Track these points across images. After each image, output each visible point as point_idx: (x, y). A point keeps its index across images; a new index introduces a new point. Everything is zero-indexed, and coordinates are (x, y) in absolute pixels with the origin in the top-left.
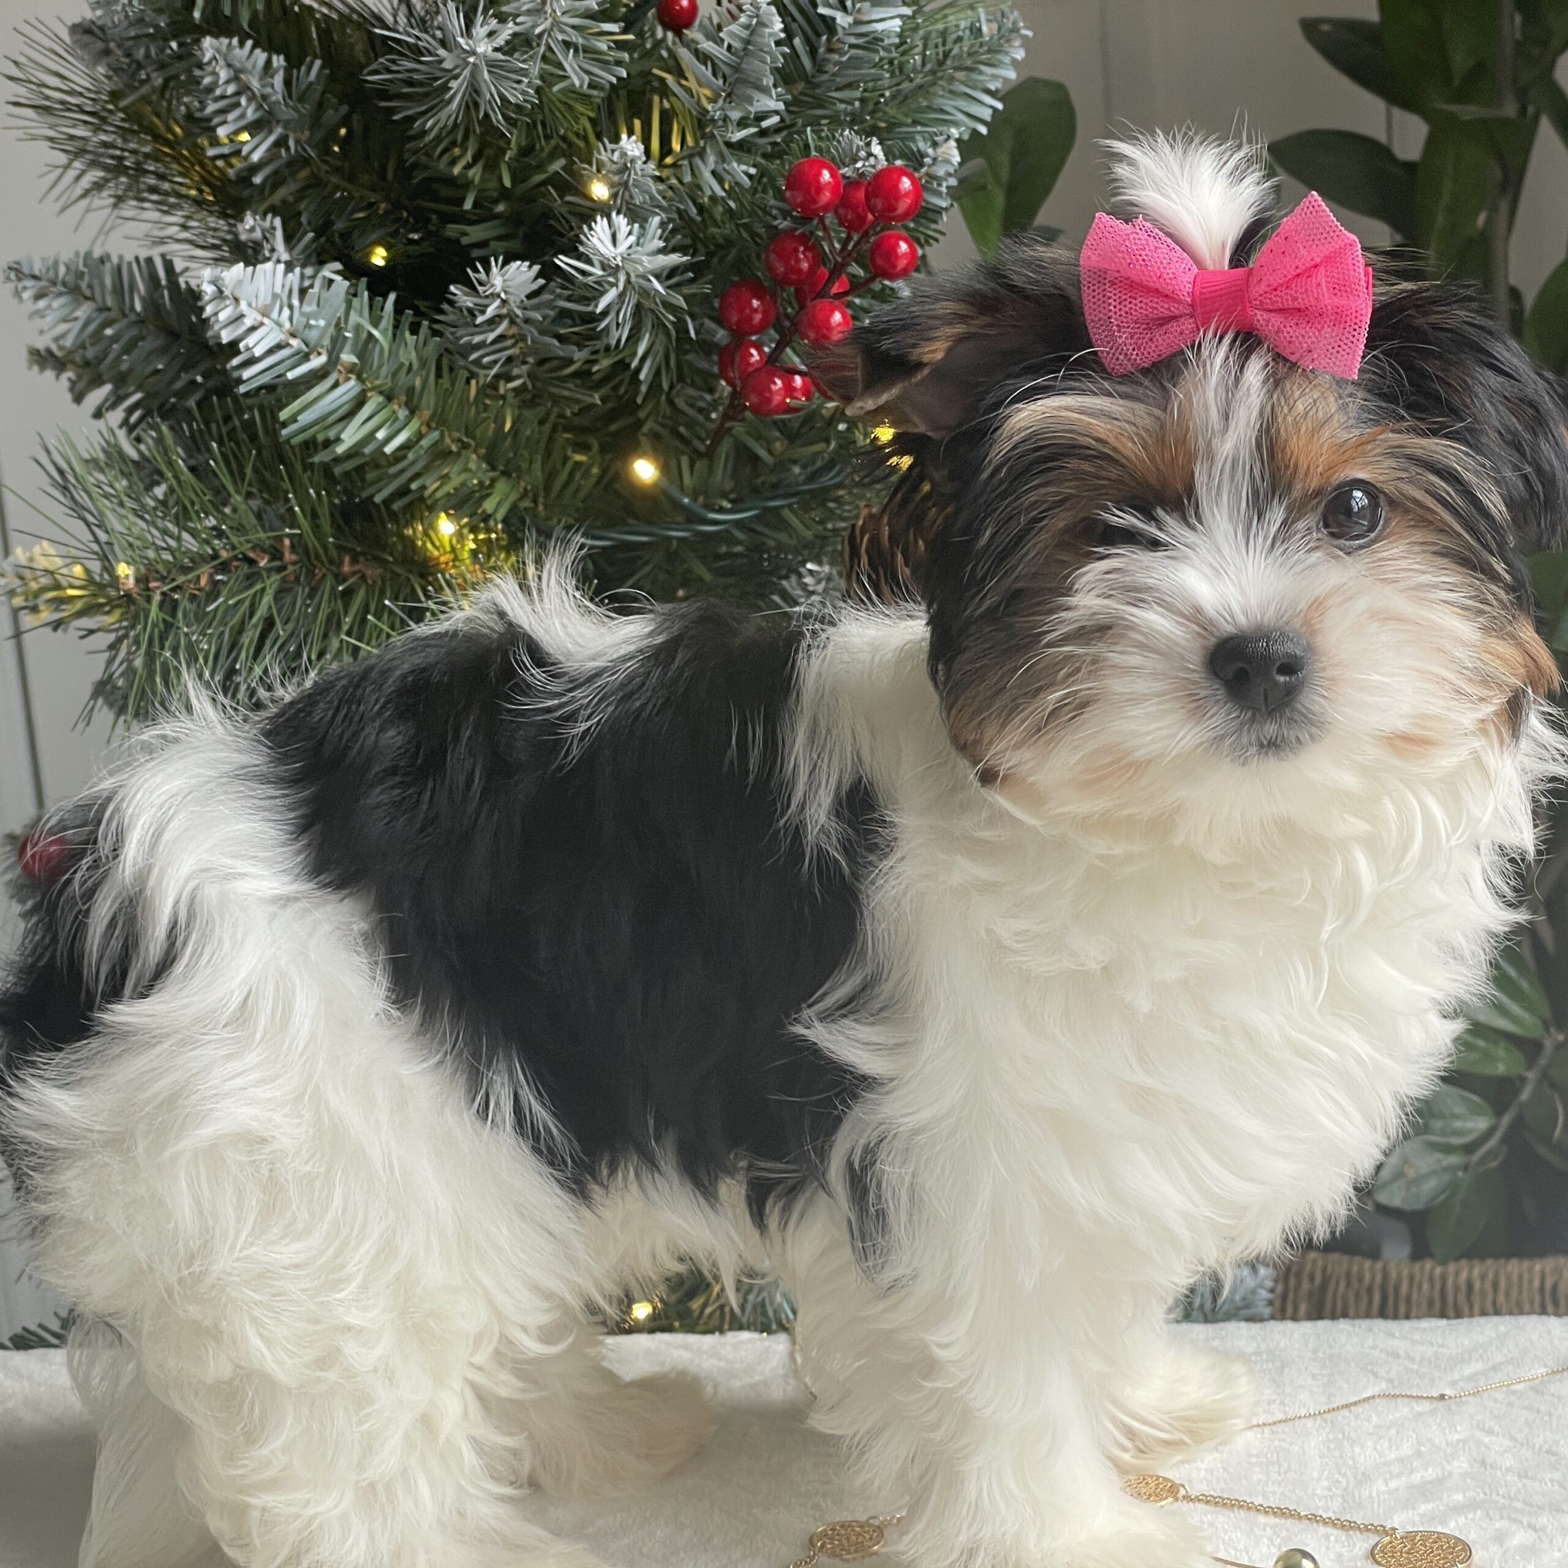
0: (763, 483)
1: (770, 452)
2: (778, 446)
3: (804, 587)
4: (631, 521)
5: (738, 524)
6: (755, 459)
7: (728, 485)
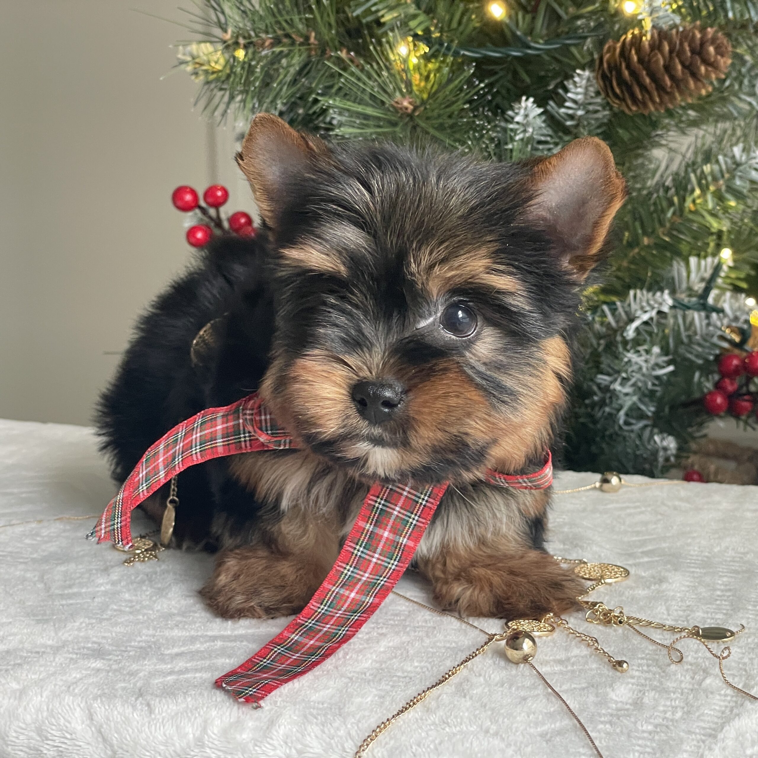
0: (562, 32)
1: (567, 13)
2: (571, 10)
3: (575, 83)
4: (489, 45)
5: (547, 51)
6: (559, 18)
7: (544, 32)
